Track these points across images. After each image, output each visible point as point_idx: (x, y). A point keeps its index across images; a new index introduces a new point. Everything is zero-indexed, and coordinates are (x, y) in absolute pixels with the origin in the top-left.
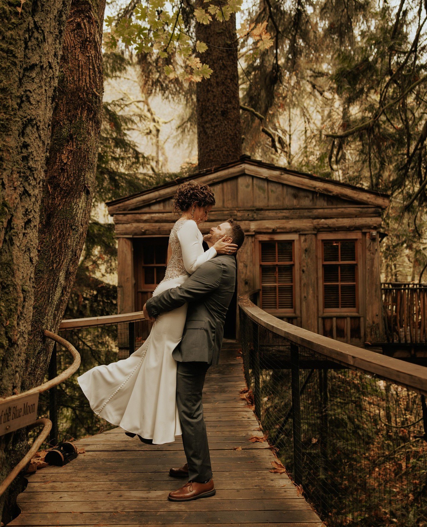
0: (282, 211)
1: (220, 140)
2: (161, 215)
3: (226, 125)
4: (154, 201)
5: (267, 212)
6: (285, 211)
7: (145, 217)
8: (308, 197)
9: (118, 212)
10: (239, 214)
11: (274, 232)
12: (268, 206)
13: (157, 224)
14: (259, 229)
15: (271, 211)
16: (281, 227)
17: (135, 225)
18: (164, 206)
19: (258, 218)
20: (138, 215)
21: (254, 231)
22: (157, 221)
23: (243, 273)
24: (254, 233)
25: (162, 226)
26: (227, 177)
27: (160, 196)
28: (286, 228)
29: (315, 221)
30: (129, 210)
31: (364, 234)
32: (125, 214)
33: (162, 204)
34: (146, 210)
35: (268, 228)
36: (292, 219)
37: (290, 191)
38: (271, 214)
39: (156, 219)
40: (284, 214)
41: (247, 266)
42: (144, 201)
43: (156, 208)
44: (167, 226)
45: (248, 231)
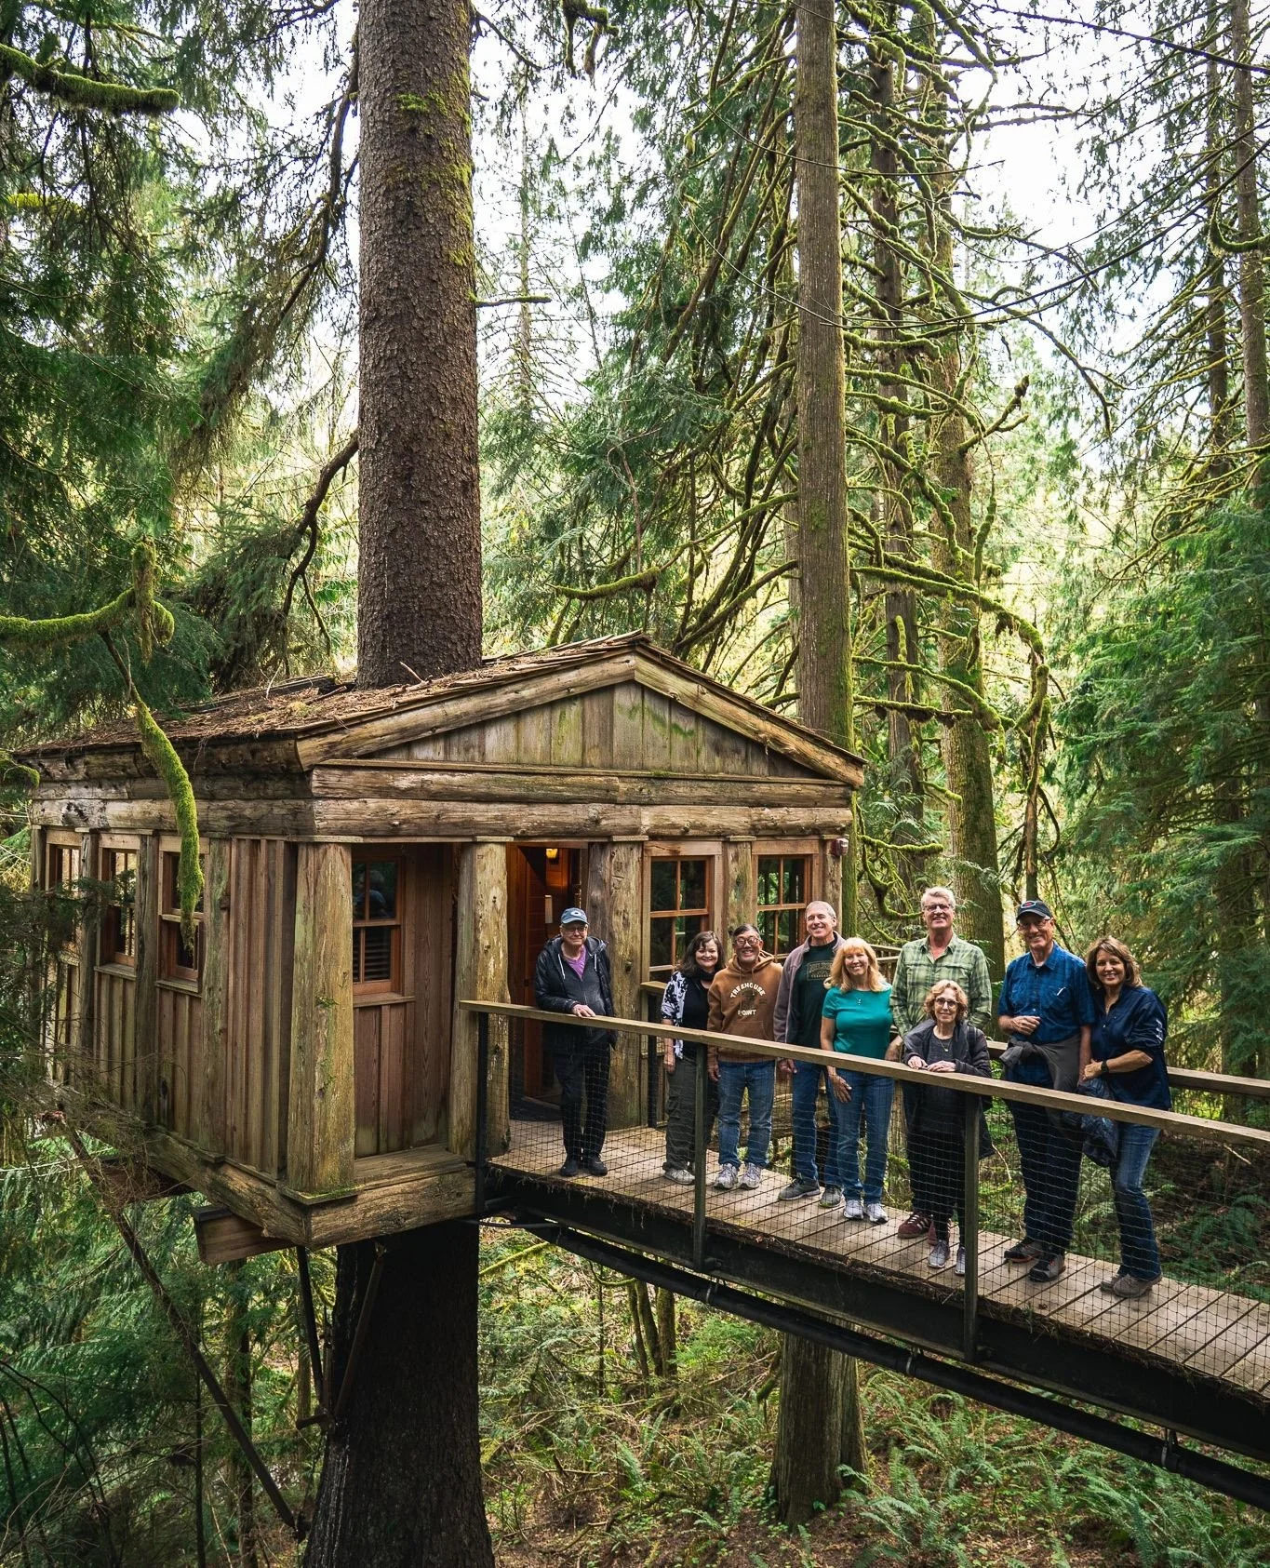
0: (700, 784)
2: (446, 777)
4: (429, 735)
5: (675, 784)
7: (405, 781)
8: (738, 752)
9: (329, 761)
10: (623, 786)
11: (684, 836)
12: (672, 770)
13: (433, 804)
14: (656, 827)
17: (373, 803)
18: (447, 753)
19: (658, 800)
20: (385, 775)
21: (648, 833)
22: (434, 796)
24: (645, 838)
26: (599, 685)
28: (705, 826)
29: (753, 811)
30: (360, 757)
31: (823, 843)
32: (348, 769)
33: (441, 747)
34: (402, 759)
35: (674, 826)
36: (717, 804)
37: (710, 734)
38: (682, 790)
39: (433, 788)
40: (704, 792)
42: (403, 730)
43: (426, 754)
44: (458, 811)
45: (635, 831)
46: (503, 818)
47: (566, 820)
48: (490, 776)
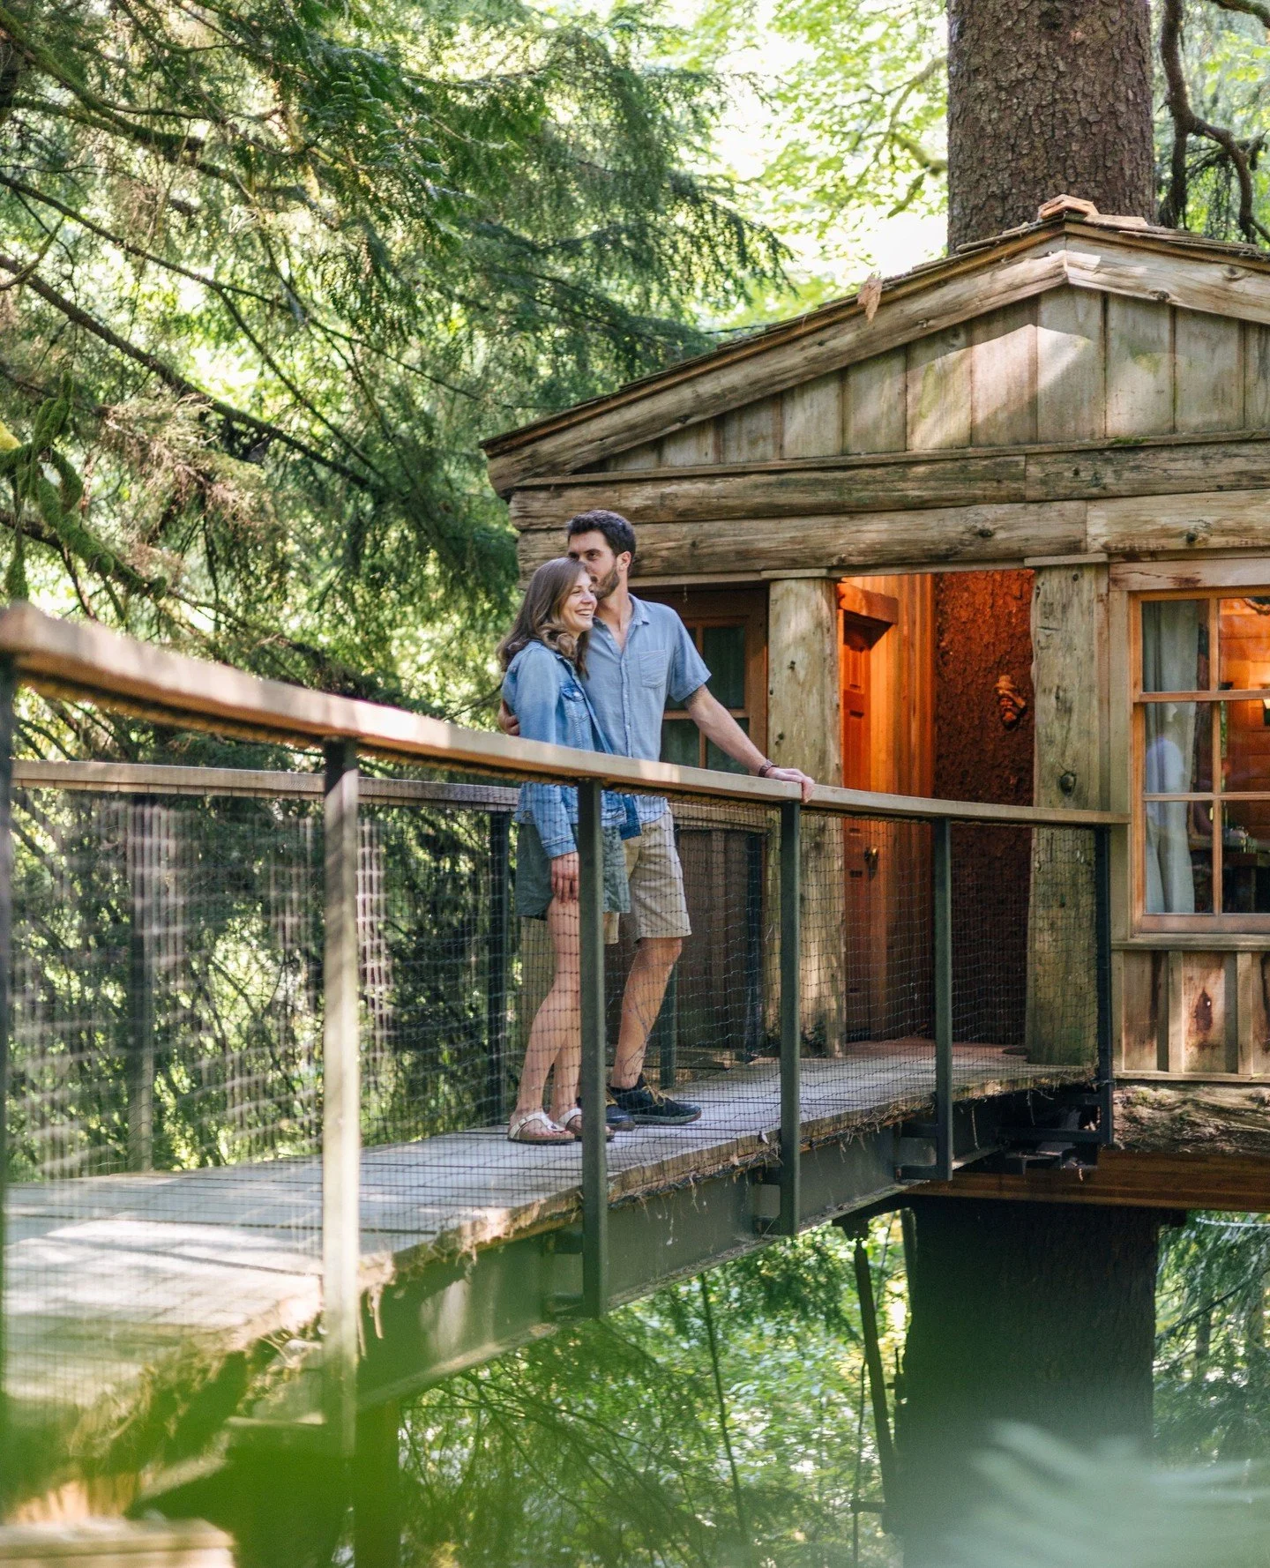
0: (1233, 449)
1: (1033, 148)
2: (701, 486)
3: (1061, 75)
4: (678, 426)
5: (1165, 454)
6: (1246, 449)
7: (640, 498)
9: (528, 482)
10: (1036, 471)
12: (1174, 429)
13: (685, 528)
14: (1124, 537)
15: (1180, 454)
16: (1229, 524)
18: (720, 449)
19: (1123, 488)
20: (608, 492)
21: (1106, 548)
22: (684, 516)
23: (1051, 742)
24: (1103, 558)
25: (709, 536)
27: (701, 403)
28: (1248, 530)
30: (576, 472)
32: (557, 490)
33: (709, 440)
34: (643, 465)
35: (1166, 533)
38: (1185, 466)
39: (681, 504)
40: (1239, 464)
41: (1069, 711)
42: (631, 427)
43: (682, 456)
44: (728, 536)
45: (1075, 547)
46: (804, 540)
47: (927, 535)
48: (773, 478)
